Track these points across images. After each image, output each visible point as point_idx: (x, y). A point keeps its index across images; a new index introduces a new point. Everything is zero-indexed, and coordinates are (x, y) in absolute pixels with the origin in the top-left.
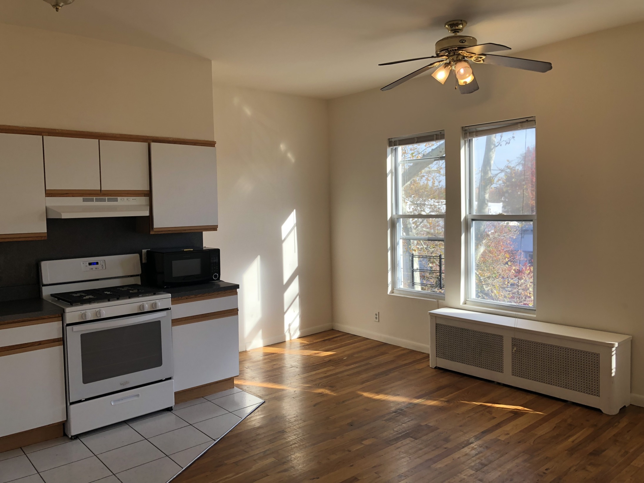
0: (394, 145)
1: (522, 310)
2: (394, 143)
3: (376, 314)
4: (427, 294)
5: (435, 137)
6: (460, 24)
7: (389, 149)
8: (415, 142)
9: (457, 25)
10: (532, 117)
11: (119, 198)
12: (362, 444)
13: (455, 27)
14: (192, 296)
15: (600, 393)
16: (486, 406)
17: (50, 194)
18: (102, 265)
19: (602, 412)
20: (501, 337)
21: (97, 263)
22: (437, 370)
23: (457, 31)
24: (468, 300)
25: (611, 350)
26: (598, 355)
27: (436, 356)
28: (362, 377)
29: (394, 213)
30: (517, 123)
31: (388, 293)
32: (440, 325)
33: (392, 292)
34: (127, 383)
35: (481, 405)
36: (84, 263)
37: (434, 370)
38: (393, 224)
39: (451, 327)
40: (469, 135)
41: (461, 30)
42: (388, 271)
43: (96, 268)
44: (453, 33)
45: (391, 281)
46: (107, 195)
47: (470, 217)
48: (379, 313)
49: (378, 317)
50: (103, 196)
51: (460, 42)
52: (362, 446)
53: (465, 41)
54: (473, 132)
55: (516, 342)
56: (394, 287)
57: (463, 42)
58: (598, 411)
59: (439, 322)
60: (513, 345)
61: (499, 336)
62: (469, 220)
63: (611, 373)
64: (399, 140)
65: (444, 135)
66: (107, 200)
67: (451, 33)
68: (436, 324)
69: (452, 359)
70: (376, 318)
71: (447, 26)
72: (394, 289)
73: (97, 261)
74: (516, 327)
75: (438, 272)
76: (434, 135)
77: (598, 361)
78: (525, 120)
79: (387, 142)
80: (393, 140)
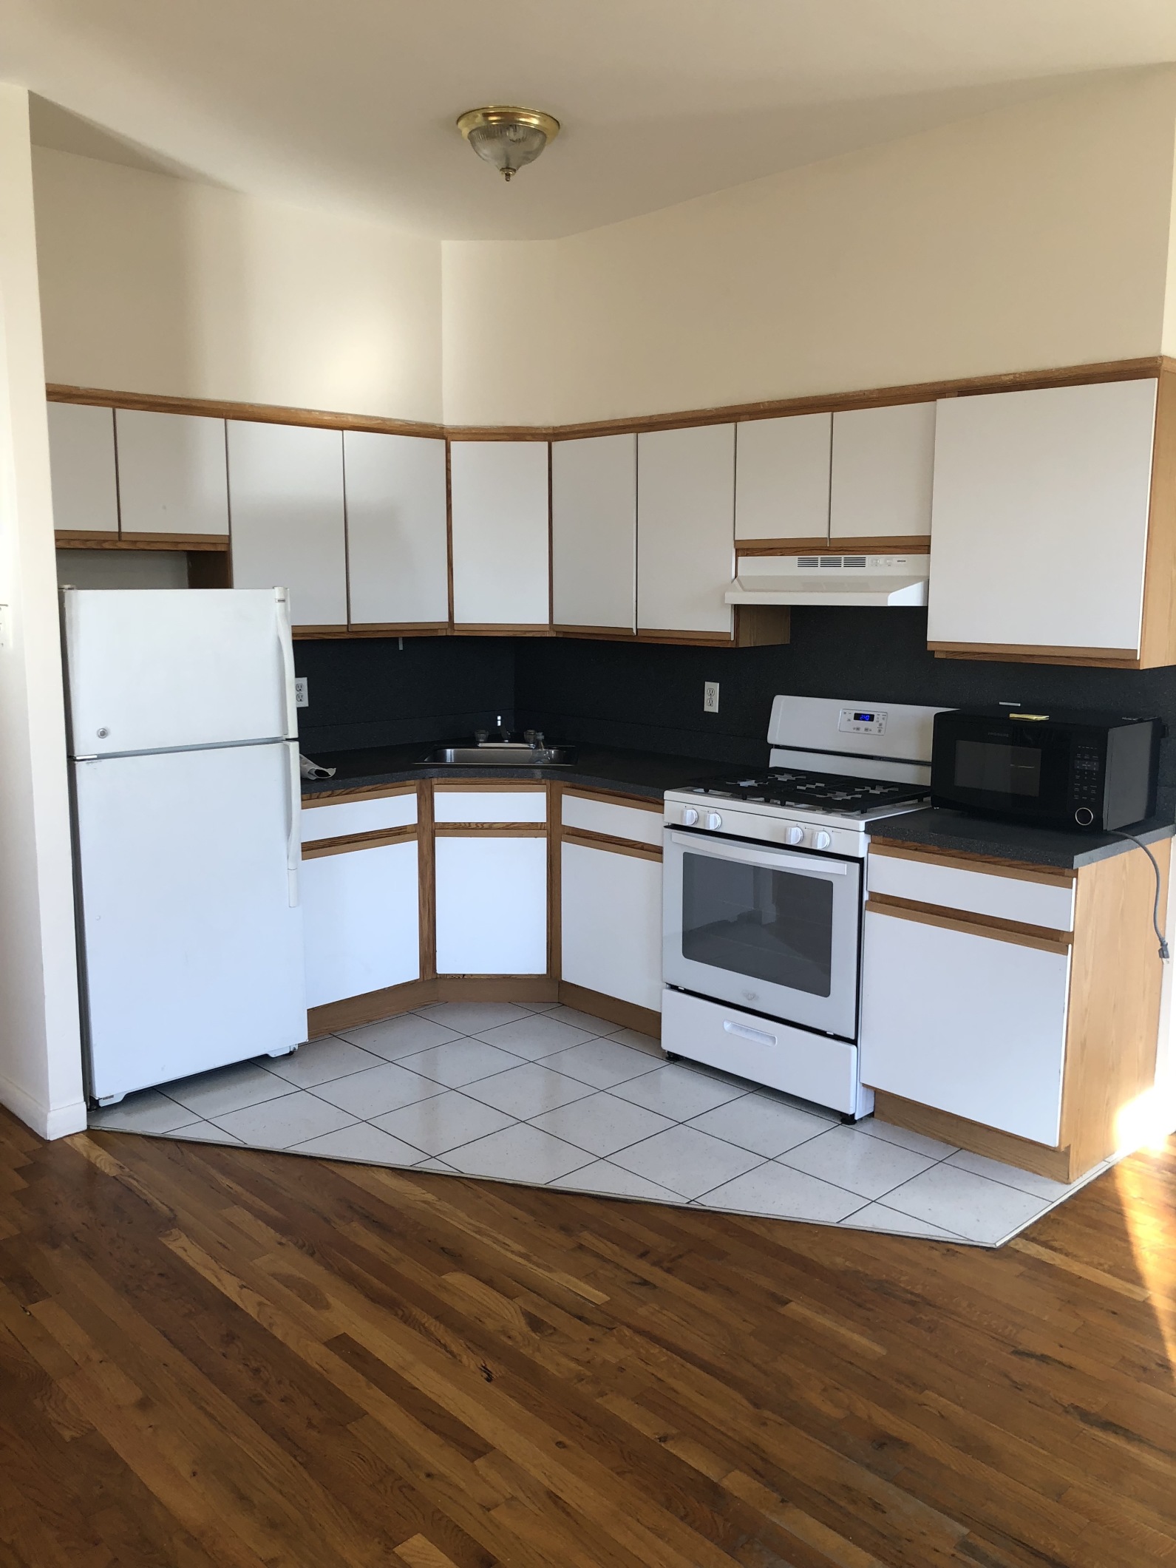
11: (869, 558)
14: (931, 848)
17: (744, 549)
18: (881, 725)
21: (871, 718)
34: (754, 997)
36: (845, 713)
43: (866, 730)
46: (846, 551)
50: (836, 553)
66: (843, 563)
73: (872, 713)
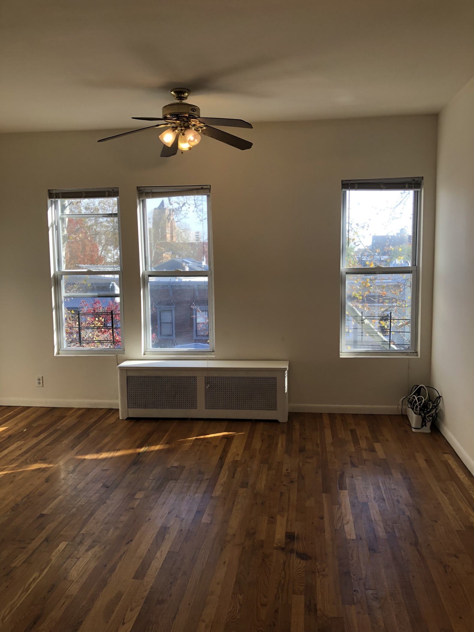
0: (56, 198)
1: (200, 353)
2: (54, 195)
3: (39, 379)
4: (101, 350)
5: (107, 193)
6: (185, 92)
7: (49, 201)
8: (83, 196)
9: (184, 93)
10: (207, 185)
12: (136, 499)
13: (181, 95)
15: (277, 408)
16: (200, 439)
19: (279, 422)
20: (195, 378)
22: (129, 420)
23: (182, 98)
24: (146, 350)
25: (285, 373)
26: (276, 378)
27: (128, 408)
28: (65, 444)
29: (57, 270)
30: (193, 190)
31: (55, 355)
32: (133, 377)
33: (58, 354)
35: (196, 439)
37: (126, 422)
38: (57, 282)
39: (143, 377)
40: (145, 196)
41: (186, 98)
42: (53, 331)
44: (178, 100)
45: (57, 342)
47: (147, 274)
48: (43, 377)
49: (41, 381)
51: (192, 111)
52: (139, 501)
53: (196, 110)
54: (149, 193)
55: (208, 381)
56: (60, 348)
57: (194, 111)
58: (276, 421)
59: (130, 374)
60: (206, 383)
61: (193, 377)
62: (146, 276)
63: (285, 390)
64: (62, 193)
65: (118, 192)
67: (177, 100)
68: (127, 377)
69: (146, 407)
70: (39, 383)
71: (172, 93)
72: (60, 349)
74: (208, 367)
75: (110, 327)
76: (106, 191)
77: (276, 383)
78: (200, 187)
79: (46, 194)
80: (54, 192)
